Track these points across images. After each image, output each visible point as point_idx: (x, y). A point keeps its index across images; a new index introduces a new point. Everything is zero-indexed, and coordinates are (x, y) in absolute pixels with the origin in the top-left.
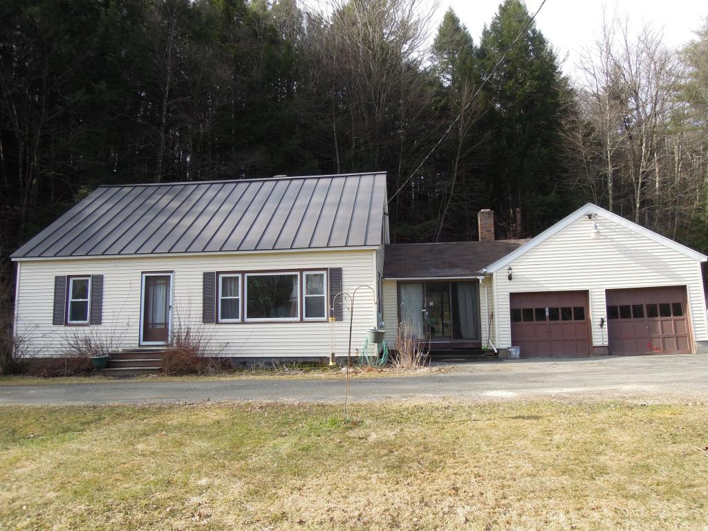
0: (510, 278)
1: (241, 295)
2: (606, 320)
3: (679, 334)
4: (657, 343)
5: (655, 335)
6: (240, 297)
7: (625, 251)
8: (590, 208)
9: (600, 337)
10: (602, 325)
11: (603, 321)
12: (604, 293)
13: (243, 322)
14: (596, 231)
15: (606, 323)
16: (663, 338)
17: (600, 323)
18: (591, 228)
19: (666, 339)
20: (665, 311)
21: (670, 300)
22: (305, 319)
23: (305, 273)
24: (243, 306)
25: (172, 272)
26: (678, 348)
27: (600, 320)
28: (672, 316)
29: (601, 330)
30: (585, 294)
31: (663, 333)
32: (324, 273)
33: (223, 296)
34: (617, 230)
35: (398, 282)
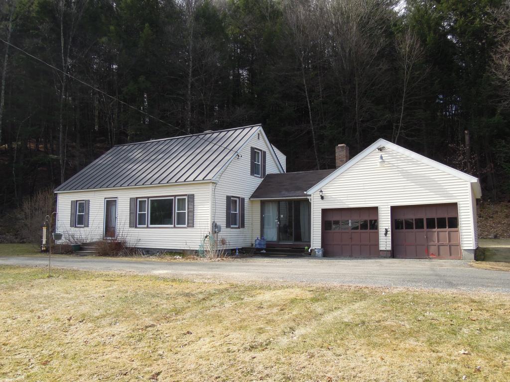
0: (322, 198)
1: (147, 212)
2: (390, 230)
3: (452, 242)
4: (433, 249)
5: (432, 243)
6: (146, 212)
7: (407, 175)
8: (382, 142)
9: (385, 243)
10: (386, 234)
11: (387, 231)
12: (390, 209)
13: (148, 227)
14: (381, 160)
15: (389, 233)
16: (438, 246)
17: (384, 233)
18: (378, 159)
19: (441, 247)
20: (442, 224)
21: (446, 215)
22: (176, 226)
23: (177, 198)
24: (148, 218)
25: (116, 198)
26: (450, 255)
27: (384, 230)
28: (447, 227)
29: (385, 238)
30: (375, 209)
31: (438, 241)
32: (186, 197)
33: (139, 212)
34: (402, 159)
35: (261, 201)
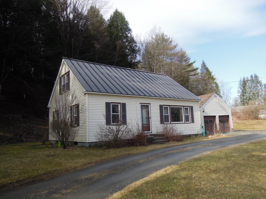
0: (203, 112)
1: (170, 114)
8: (215, 94)
12: (218, 116)
13: (171, 123)
16: (226, 128)
17: (218, 124)
21: (226, 119)
22: (185, 122)
23: (184, 107)
24: (170, 118)
25: (150, 104)
26: (228, 130)
28: (227, 123)
